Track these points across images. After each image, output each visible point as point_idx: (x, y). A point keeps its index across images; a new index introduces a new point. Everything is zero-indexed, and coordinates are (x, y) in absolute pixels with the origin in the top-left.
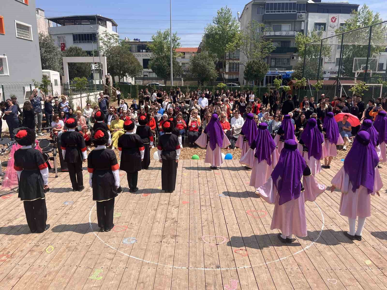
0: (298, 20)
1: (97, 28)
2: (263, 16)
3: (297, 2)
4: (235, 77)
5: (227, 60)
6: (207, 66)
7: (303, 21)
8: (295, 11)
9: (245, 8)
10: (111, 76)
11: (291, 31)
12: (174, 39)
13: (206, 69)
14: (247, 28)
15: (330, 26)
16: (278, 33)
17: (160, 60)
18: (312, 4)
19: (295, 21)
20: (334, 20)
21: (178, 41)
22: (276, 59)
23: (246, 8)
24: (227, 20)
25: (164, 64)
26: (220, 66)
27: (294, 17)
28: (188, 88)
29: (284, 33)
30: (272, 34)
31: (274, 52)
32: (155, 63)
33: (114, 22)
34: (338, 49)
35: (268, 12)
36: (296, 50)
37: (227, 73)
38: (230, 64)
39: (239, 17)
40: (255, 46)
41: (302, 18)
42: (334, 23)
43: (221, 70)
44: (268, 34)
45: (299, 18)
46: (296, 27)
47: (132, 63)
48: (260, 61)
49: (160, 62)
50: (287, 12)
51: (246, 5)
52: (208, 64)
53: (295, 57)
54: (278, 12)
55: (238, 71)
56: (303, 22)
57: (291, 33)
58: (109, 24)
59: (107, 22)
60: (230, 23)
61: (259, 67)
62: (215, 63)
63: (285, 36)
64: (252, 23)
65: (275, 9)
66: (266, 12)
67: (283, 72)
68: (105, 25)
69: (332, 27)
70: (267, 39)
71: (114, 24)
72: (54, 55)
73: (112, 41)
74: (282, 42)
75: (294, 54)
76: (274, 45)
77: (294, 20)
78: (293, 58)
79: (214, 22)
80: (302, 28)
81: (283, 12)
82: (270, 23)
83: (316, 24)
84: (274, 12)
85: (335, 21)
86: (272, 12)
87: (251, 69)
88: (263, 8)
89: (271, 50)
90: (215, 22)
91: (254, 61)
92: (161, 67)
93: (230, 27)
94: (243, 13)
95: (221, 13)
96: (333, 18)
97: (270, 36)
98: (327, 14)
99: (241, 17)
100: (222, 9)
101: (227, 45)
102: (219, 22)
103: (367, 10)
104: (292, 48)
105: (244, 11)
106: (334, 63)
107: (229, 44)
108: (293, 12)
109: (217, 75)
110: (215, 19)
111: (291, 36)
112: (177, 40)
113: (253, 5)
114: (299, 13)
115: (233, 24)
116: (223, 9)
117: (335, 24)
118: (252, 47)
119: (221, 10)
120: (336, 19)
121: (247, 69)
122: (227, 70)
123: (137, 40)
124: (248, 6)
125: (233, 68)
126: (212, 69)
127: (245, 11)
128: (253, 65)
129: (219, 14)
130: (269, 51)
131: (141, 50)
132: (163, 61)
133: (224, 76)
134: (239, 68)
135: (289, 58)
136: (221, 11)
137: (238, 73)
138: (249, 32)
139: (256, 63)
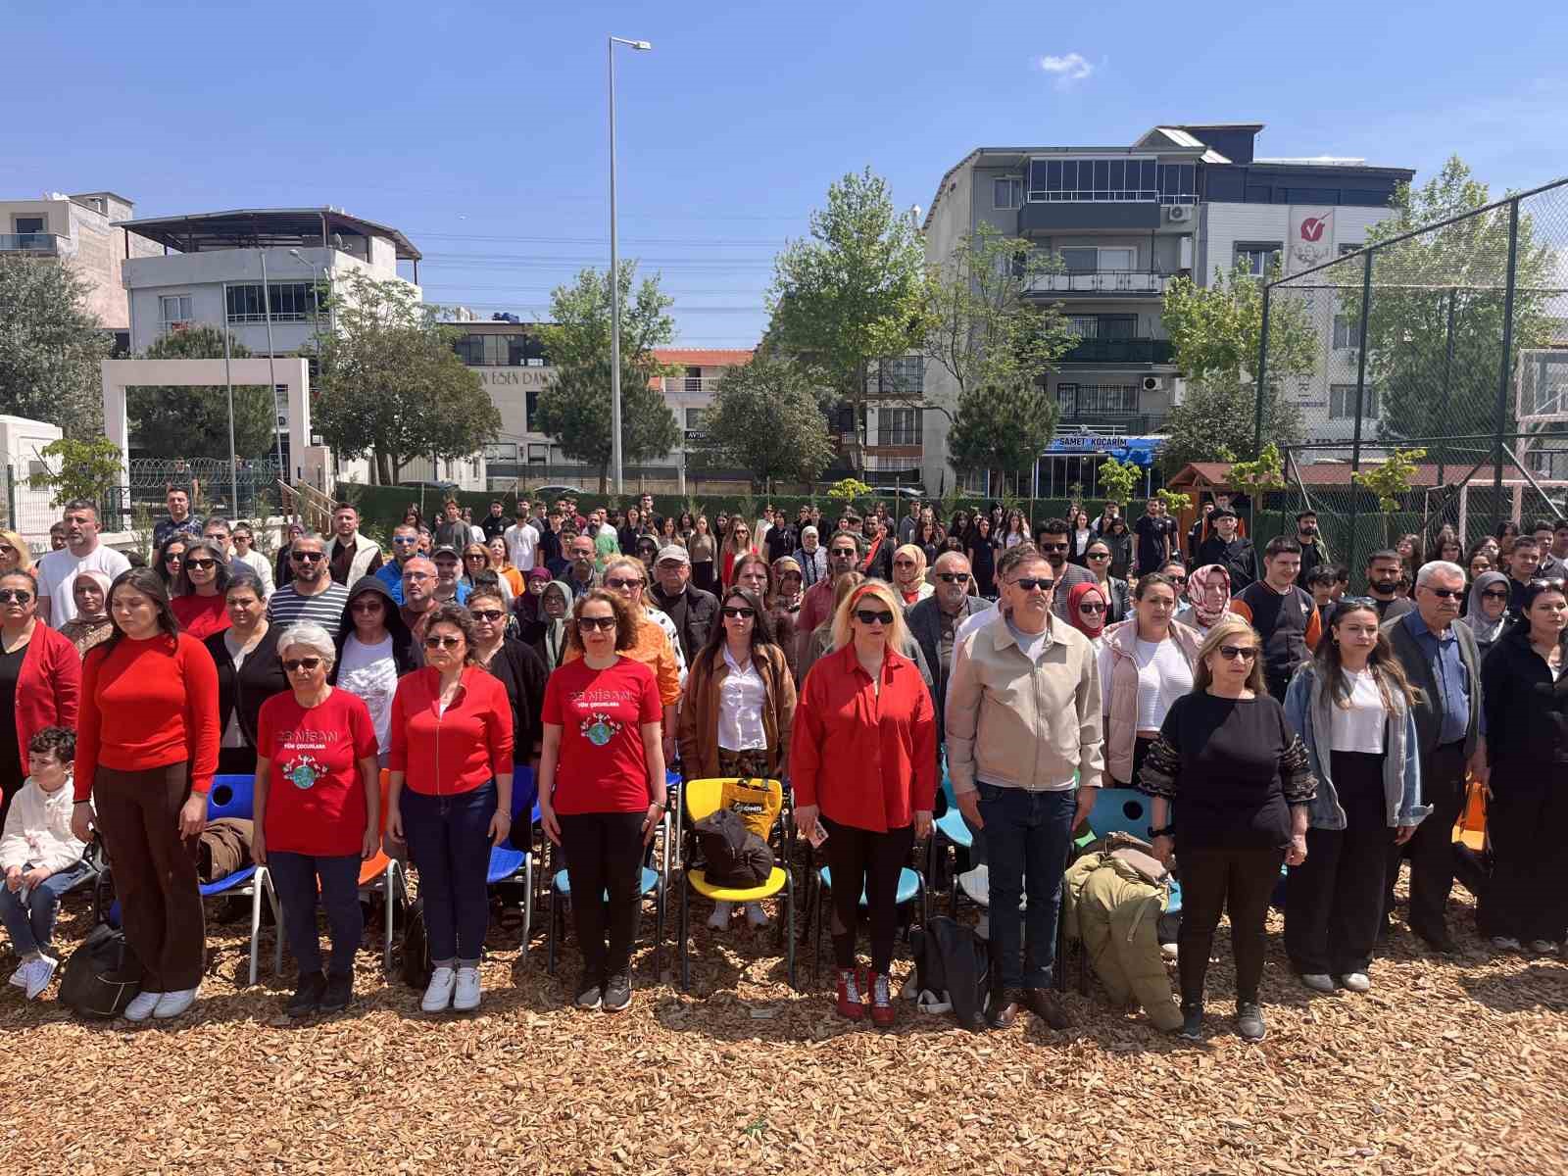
0: (1163, 229)
1: (329, 262)
2: (1020, 213)
3: (1159, 157)
4: (903, 465)
5: (873, 397)
6: (785, 411)
7: (1188, 234)
8: (1151, 196)
9: (943, 186)
10: (327, 449)
11: (1139, 272)
12: (648, 303)
13: (780, 425)
14: (957, 255)
15: (1300, 258)
16: (1083, 283)
17: (578, 385)
18: (1219, 164)
19: (1153, 236)
20: (1312, 231)
21: (663, 313)
22: (1078, 386)
23: (948, 186)
24: (871, 225)
25: (593, 402)
26: (844, 419)
27: (1151, 215)
28: (691, 502)
29: (1110, 283)
30: (1061, 283)
31: (1070, 357)
32: (552, 395)
33: (403, 242)
34: (1335, 348)
35: (1041, 196)
36: (1163, 351)
37: (870, 451)
38: (883, 412)
39: (920, 225)
40: (992, 330)
41: (1184, 222)
42: (1315, 244)
43: (847, 439)
44: (1042, 284)
45: (1169, 221)
46: (1159, 261)
47: (454, 396)
48: (1017, 389)
49: (577, 394)
50: (1120, 196)
51: (947, 177)
52: (790, 401)
53: (1158, 382)
54: (1083, 196)
55: (919, 441)
56: (1184, 239)
57: (1141, 282)
58: (382, 248)
59: (374, 239)
60: (884, 238)
61: (1017, 416)
62: (823, 407)
63: (1116, 293)
64: (975, 240)
65: (1070, 185)
66: (1034, 197)
67: (1115, 442)
68: (367, 253)
69: (1306, 260)
70: (1043, 301)
71: (405, 252)
72: (74, 355)
73: (382, 310)
74: (1101, 318)
75: (1158, 368)
76: (1072, 332)
77: (1149, 231)
78: (1151, 384)
79: (815, 234)
80: (1185, 264)
81: (1104, 196)
82: (1046, 242)
83: (1241, 247)
84: (1067, 196)
85: (1317, 236)
86: (1056, 196)
87: (981, 424)
88: (1016, 183)
89: (1060, 350)
90: (821, 233)
91: (991, 389)
92: (580, 413)
93: (887, 251)
94: (934, 208)
95: (846, 194)
96: (1311, 222)
97: (1052, 293)
98: (1283, 209)
99: (925, 228)
100: (848, 180)
101: (871, 328)
102: (834, 233)
103: (1464, 183)
104: (1146, 341)
105: (937, 200)
106: (1322, 404)
107: (883, 323)
108: (1144, 196)
109: (830, 449)
110: (820, 221)
111: (1140, 293)
112: (660, 305)
113: (976, 168)
114: (1170, 201)
115: (896, 240)
116: (854, 177)
117: (1319, 246)
118: (981, 335)
119: (843, 184)
120: (1321, 226)
121: (963, 422)
122: (873, 439)
123: (506, 317)
124: (955, 179)
125: (897, 430)
126: (806, 423)
127: (943, 199)
128: (988, 407)
129: (835, 198)
130: (1053, 353)
131: (522, 362)
132: (590, 389)
133: (859, 464)
134: (919, 430)
135: (1132, 382)
136: (844, 190)
137: (916, 451)
138: (965, 270)
139: (1001, 398)
